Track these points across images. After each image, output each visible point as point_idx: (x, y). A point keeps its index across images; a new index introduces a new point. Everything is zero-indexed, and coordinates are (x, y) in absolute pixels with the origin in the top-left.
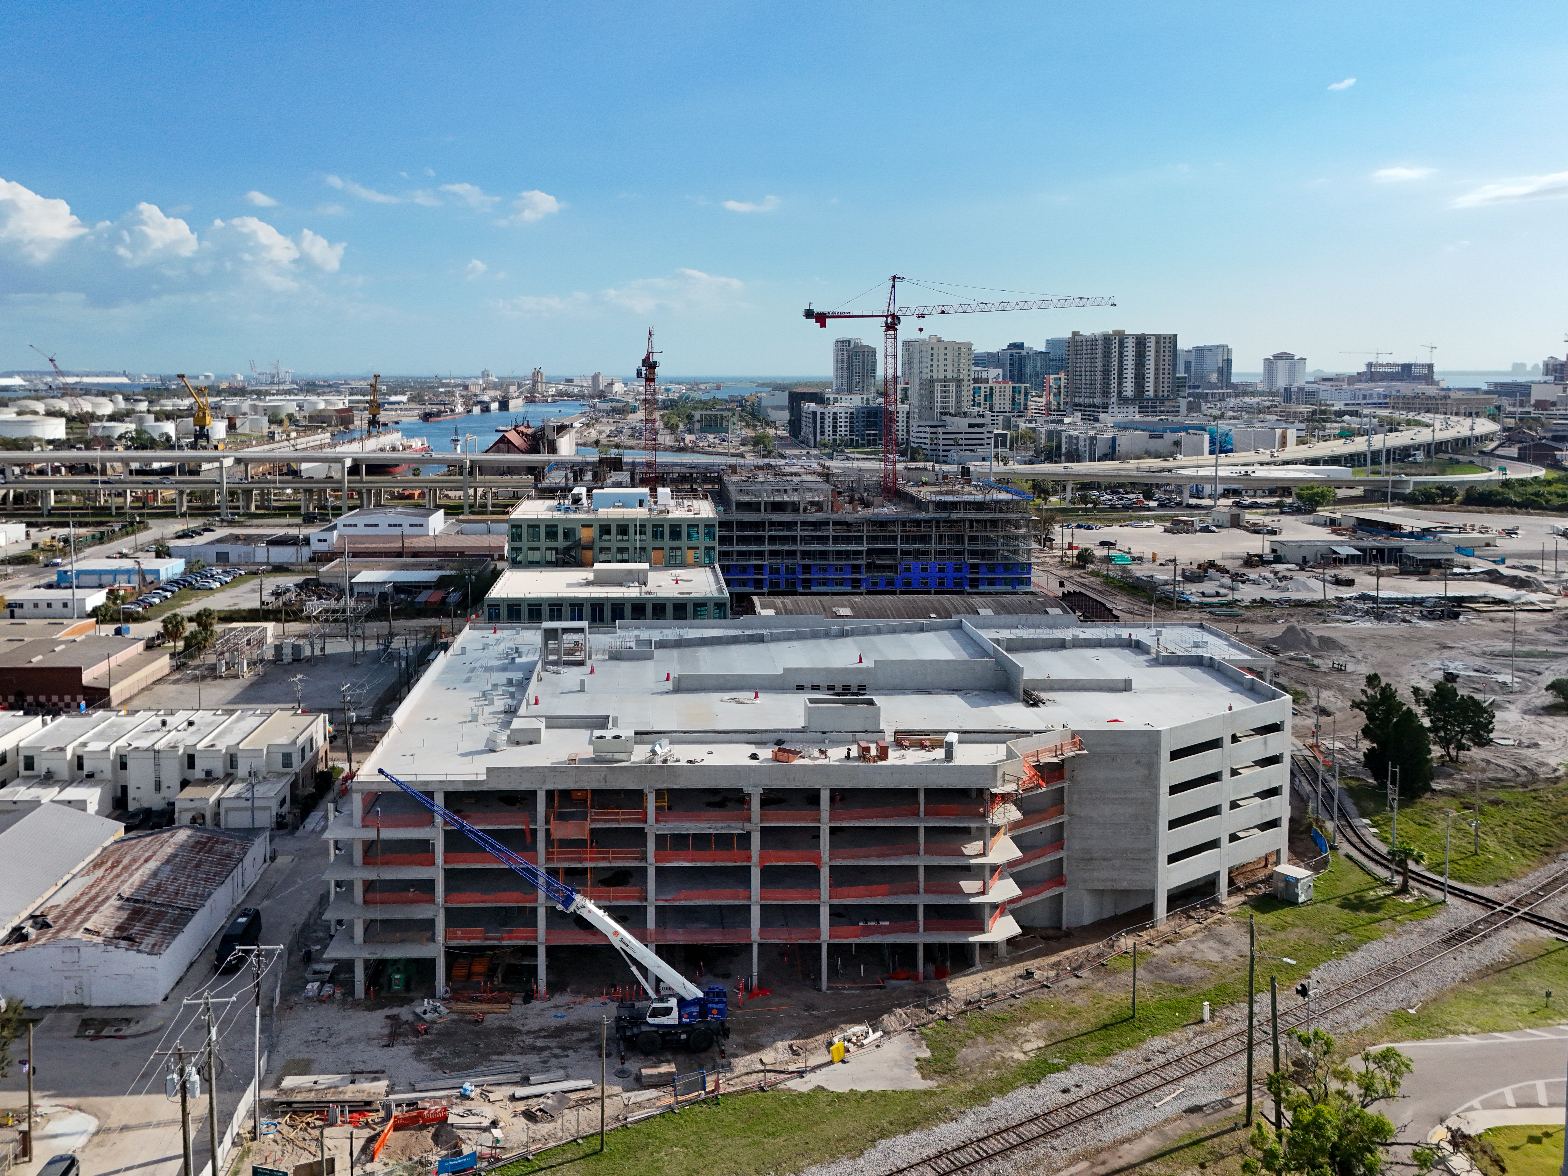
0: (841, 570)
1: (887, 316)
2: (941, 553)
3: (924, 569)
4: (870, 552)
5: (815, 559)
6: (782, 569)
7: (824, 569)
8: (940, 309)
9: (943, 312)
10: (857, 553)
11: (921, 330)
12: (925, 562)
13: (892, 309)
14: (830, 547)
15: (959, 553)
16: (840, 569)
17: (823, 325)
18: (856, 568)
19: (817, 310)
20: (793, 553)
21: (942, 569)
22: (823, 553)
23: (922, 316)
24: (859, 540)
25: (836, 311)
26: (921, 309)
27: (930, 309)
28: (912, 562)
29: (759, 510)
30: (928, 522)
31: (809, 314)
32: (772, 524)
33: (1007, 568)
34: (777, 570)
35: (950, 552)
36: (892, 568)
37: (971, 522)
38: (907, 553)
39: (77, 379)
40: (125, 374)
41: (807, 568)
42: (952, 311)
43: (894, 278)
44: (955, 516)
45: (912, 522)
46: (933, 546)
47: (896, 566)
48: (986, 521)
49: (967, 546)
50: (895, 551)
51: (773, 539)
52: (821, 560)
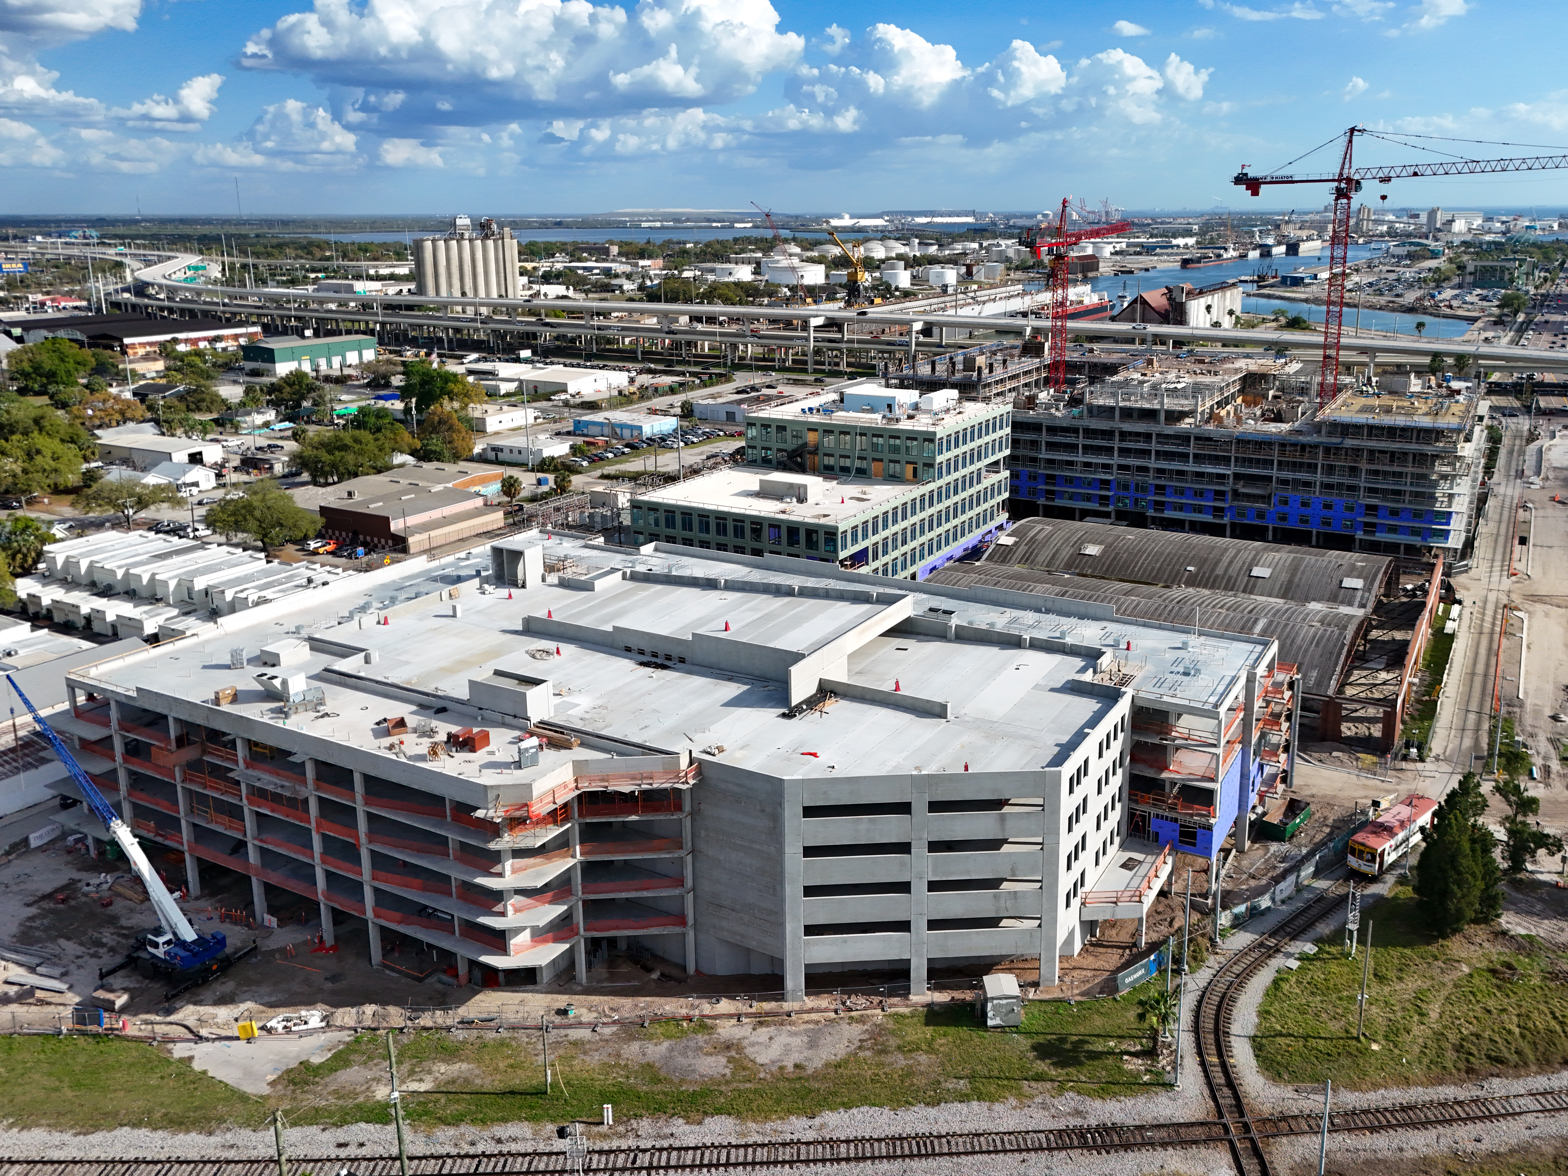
0: (1201, 494)
1: (1339, 181)
2: (1329, 486)
3: (1304, 504)
4: (1237, 476)
5: (1171, 479)
6: (1132, 487)
7: (1181, 492)
8: (1411, 171)
9: (1415, 174)
10: (1222, 476)
11: (1384, 198)
12: (1306, 496)
13: (1346, 171)
14: (1191, 467)
15: (1352, 488)
16: (1199, 494)
17: (1255, 193)
18: (1220, 495)
19: (1252, 173)
20: (1144, 469)
21: (1328, 506)
22: (1181, 473)
23: (1386, 180)
24: (1226, 460)
25: (1275, 174)
26: (1386, 171)
27: (1398, 170)
28: (1289, 493)
29: (1112, 418)
30: (1316, 446)
31: (1240, 180)
32: (1124, 435)
33: (1417, 515)
34: (1126, 487)
35: (1340, 485)
36: (1265, 499)
37: (1372, 452)
38: (1285, 482)
39: (928, 220)
40: (973, 213)
41: (1160, 489)
42: (1429, 172)
43: (1352, 130)
44: (1349, 442)
45: (1295, 445)
46: (1319, 477)
47: (1270, 496)
48: (1393, 454)
49: (1362, 482)
50: (1269, 479)
51: (1123, 452)
52: (1178, 480)
